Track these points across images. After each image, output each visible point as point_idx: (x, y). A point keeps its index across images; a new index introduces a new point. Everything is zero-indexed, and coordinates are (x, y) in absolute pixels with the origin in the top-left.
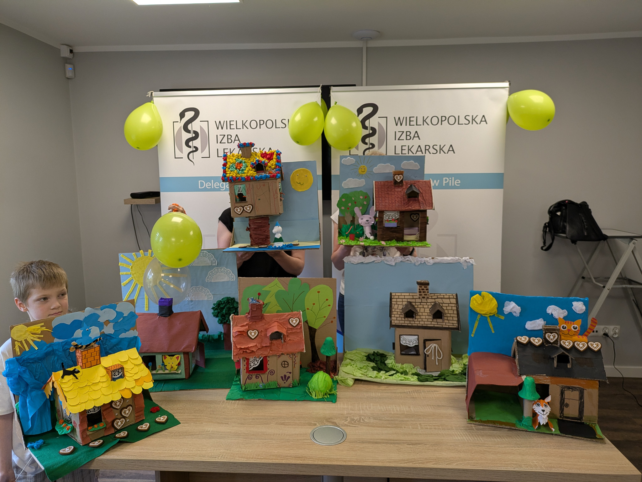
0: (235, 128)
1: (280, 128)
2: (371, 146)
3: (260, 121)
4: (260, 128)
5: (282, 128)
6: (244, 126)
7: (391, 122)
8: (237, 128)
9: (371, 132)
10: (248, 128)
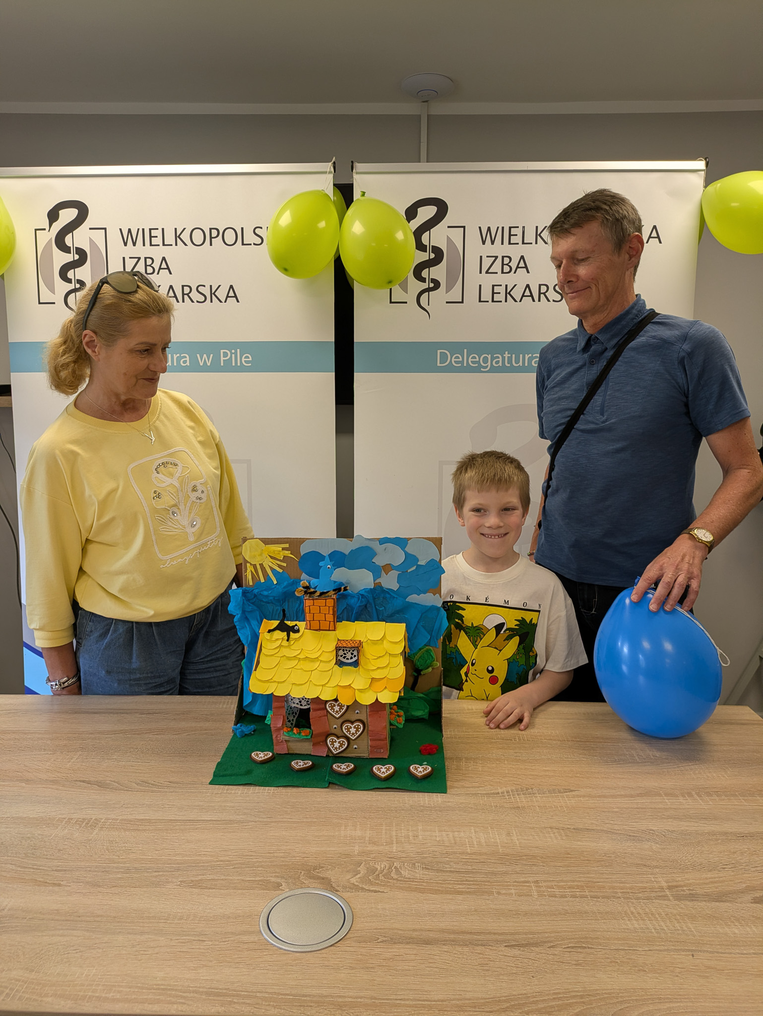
0: (161, 244)
1: (251, 244)
2: (432, 285)
3: (211, 229)
4: (211, 245)
5: (254, 244)
6: (178, 238)
7: (473, 238)
8: (164, 245)
9: (433, 256)
10: (186, 245)
